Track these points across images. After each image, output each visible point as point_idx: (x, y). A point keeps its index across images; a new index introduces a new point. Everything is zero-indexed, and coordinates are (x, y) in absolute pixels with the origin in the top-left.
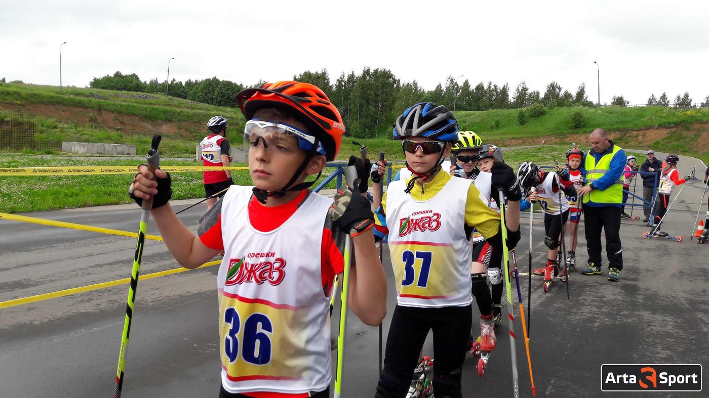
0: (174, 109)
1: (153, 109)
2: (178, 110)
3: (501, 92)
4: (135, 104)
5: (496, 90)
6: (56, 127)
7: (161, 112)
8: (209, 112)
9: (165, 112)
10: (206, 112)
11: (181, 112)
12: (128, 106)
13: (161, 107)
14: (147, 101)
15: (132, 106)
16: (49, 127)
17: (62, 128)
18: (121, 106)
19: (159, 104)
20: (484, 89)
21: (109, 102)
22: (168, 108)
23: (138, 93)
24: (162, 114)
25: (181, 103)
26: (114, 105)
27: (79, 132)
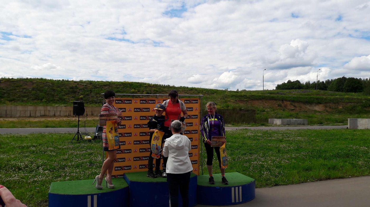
0: (322, 97)
1: (311, 98)
2: (324, 97)
4: (301, 96)
6: (264, 111)
7: (315, 99)
8: (343, 97)
9: (317, 99)
10: (342, 97)
11: (326, 98)
12: (297, 97)
13: (315, 96)
14: (306, 93)
15: (299, 97)
16: (261, 111)
17: (267, 111)
18: (293, 97)
19: (313, 95)
21: (287, 96)
22: (318, 97)
23: (301, 90)
25: (325, 93)
26: (290, 97)
27: (276, 113)
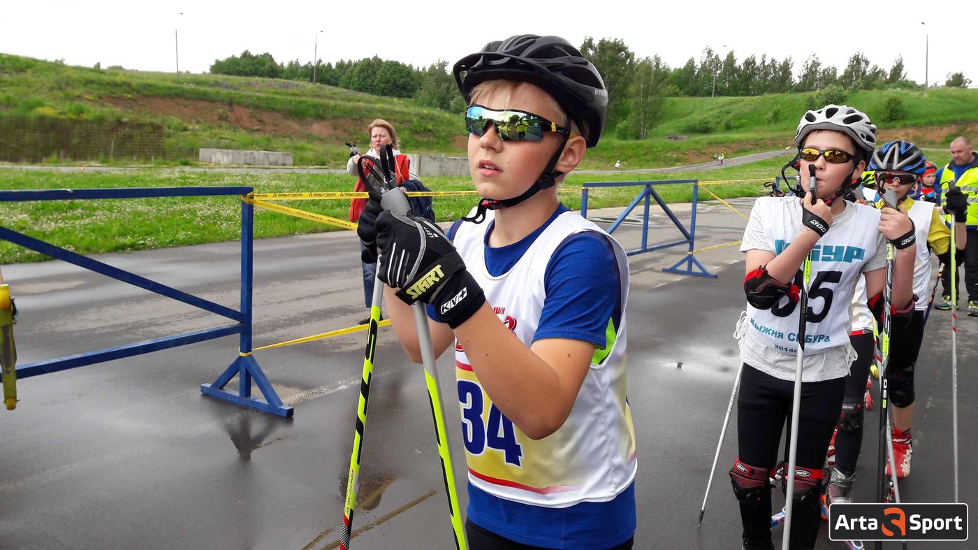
0: (326, 101)
1: (300, 102)
2: (332, 103)
3: (781, 68)
4: (277, 96)
5: (774, 65)
6: (185, 129)
7: (310, 106)
8: (372, 105)
9: (315, 106)
10: (369, 105)
11: (336, 105)
12: (267, 98)
13: (310, 100)
14: (289, 91)
15: (273, 99)
16: (177, 129)
17: (193, 130)
18: (258, 98)
19: (305, 95)
20: (755, 64)
21: (241, 93)
22: (317, 100)
23: (277, 79)
24: (311, 108)
25: (333, 94)
26: (249, 97)
27: (216, 135)
